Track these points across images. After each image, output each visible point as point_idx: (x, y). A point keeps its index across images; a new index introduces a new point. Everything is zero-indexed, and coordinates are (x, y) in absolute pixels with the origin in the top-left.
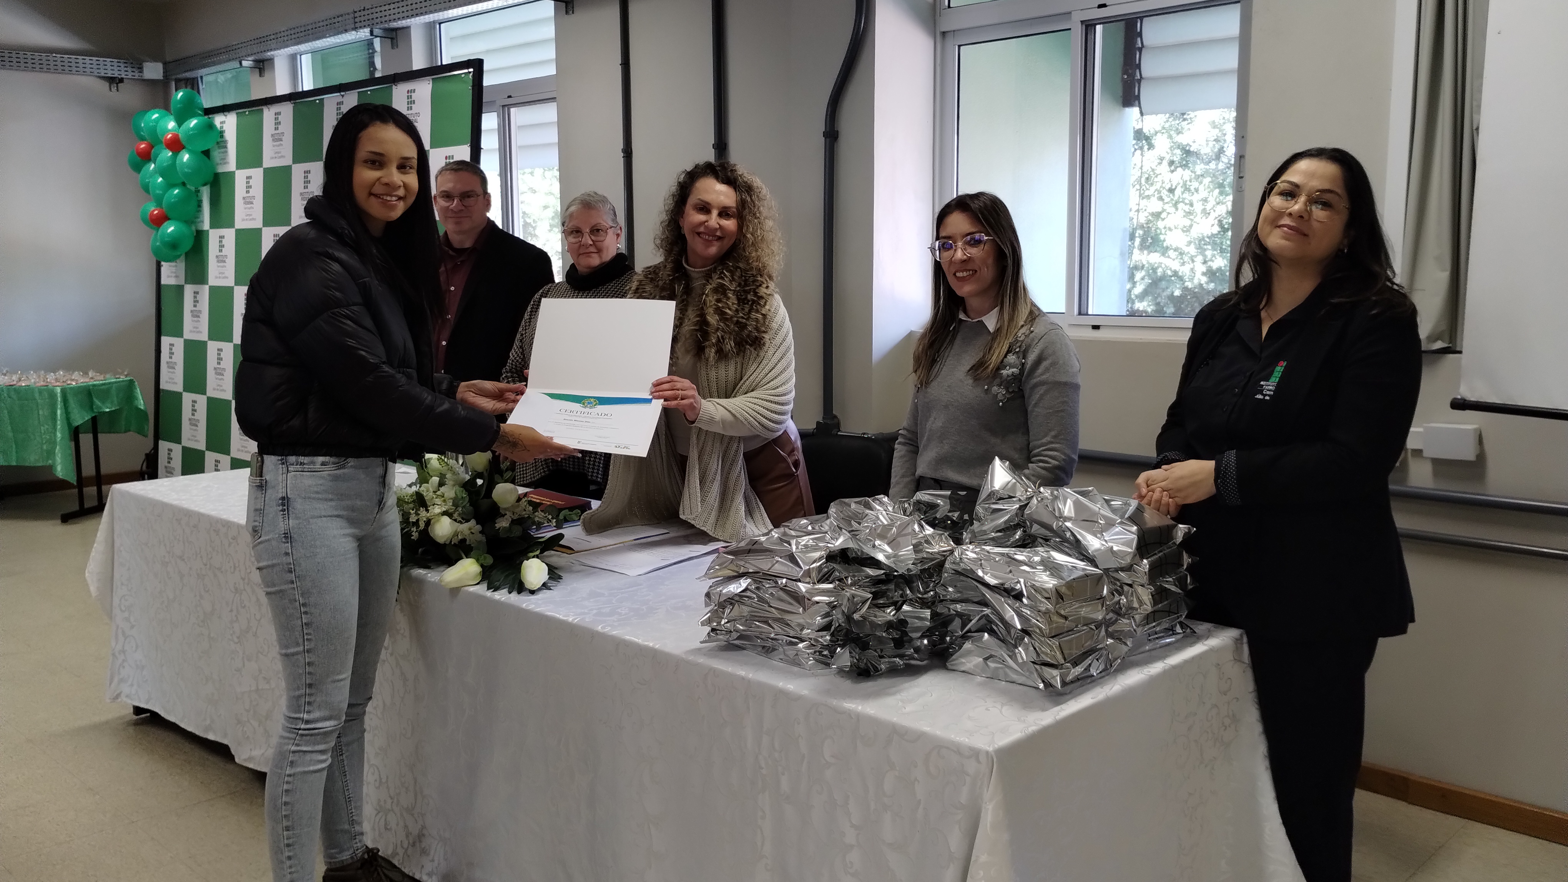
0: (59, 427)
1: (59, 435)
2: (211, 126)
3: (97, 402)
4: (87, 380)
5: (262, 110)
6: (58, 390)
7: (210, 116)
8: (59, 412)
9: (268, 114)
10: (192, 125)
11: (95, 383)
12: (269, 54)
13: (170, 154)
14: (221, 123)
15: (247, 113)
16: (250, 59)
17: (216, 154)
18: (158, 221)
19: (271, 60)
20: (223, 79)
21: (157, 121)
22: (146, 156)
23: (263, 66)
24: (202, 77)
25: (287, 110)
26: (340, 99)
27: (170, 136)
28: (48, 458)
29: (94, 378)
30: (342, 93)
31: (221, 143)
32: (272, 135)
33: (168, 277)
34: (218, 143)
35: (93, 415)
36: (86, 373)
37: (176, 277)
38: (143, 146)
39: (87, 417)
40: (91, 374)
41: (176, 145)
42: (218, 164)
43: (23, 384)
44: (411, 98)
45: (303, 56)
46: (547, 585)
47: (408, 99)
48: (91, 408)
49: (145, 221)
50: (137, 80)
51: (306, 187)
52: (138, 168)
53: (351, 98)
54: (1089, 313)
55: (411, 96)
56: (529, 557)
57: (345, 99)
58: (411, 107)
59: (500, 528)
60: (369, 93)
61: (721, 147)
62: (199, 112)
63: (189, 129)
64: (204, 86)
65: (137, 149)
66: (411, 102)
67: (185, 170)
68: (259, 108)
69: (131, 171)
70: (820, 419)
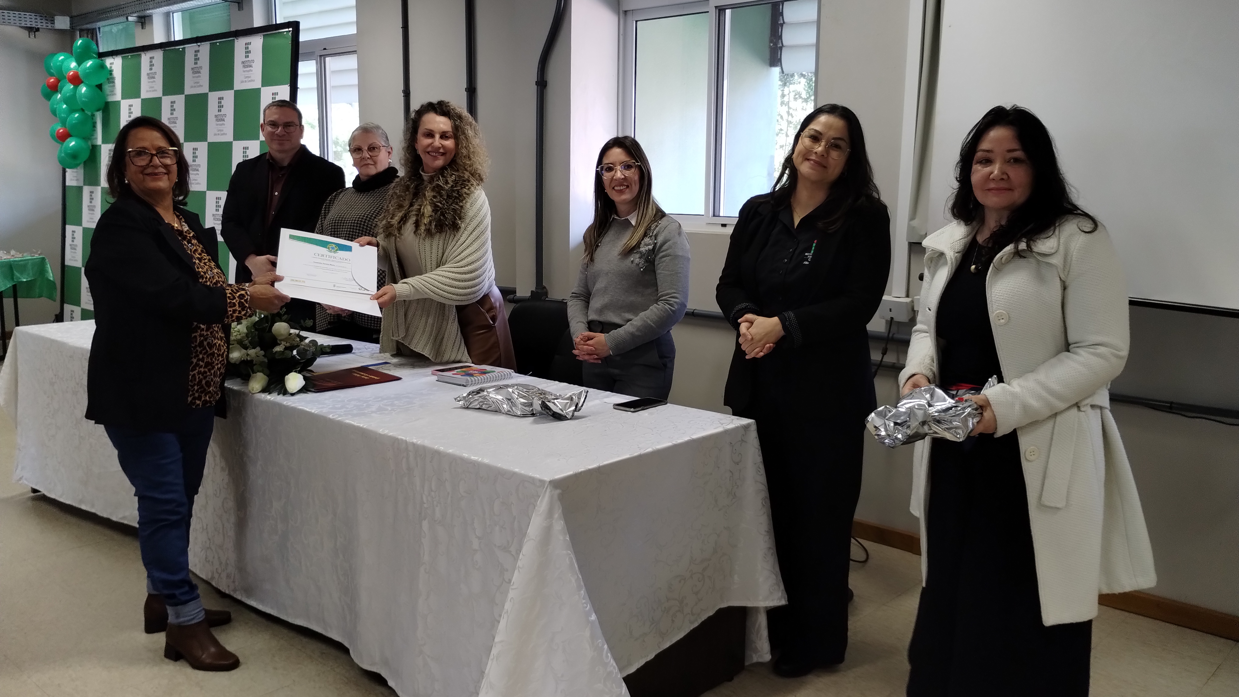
2: (103, 67)
3: (17, 274)
4: (9, 257)
5: (141, 54)
7: (103, 59)
9: (145, 58)
10: (88, 65)
11: (15, 259)
12: (148, 12)
13: (72, 86)
14: (112, 64)
15: (130, 57)
16: (134, 15)
17: (106, 87)
18: (63, 137)
19: (150, 17)
20: (116, 30)
21: (63, 61)
22: (54, 88)
23: (144, 21)
24: (99, 28)
25: (158, 55)
26: (197, 48)
27: (72, 73)
29: (14, 256)
30: (199, 44)
31: (110, 79)
32: (148, 74)
33: (71, 180)
34: (108, 79)
35: (14, 284)
36: (8, 252)
37: (77, 180)
38: (52, 80)
39: (9, 285)
40: (13, 252)
41: (76, 80)
42: (108, 95)
44: (248, 49)
45: (174, 14)
46: (303, 390)
47: (246, 49)
48: (12, 279)
49: (53, 137)
50: (50, 29)
51: (172, 114)
52: (48, 97)
53: (205, 48)
54: (721, 215)
55: (248, 47)
56: (292, 372)
57: (200, 48)
58: (248, 56)
59: (276, 352)
60: (218, 44)
61: (471, 91)
62: (94, 55)
63: (86, 69)
64: (101, 35)
65: (48, 82)
66: (248, 52)
67: (83, 99)
68: (140, 53)
69: (44, 99)
70: (534, 289)
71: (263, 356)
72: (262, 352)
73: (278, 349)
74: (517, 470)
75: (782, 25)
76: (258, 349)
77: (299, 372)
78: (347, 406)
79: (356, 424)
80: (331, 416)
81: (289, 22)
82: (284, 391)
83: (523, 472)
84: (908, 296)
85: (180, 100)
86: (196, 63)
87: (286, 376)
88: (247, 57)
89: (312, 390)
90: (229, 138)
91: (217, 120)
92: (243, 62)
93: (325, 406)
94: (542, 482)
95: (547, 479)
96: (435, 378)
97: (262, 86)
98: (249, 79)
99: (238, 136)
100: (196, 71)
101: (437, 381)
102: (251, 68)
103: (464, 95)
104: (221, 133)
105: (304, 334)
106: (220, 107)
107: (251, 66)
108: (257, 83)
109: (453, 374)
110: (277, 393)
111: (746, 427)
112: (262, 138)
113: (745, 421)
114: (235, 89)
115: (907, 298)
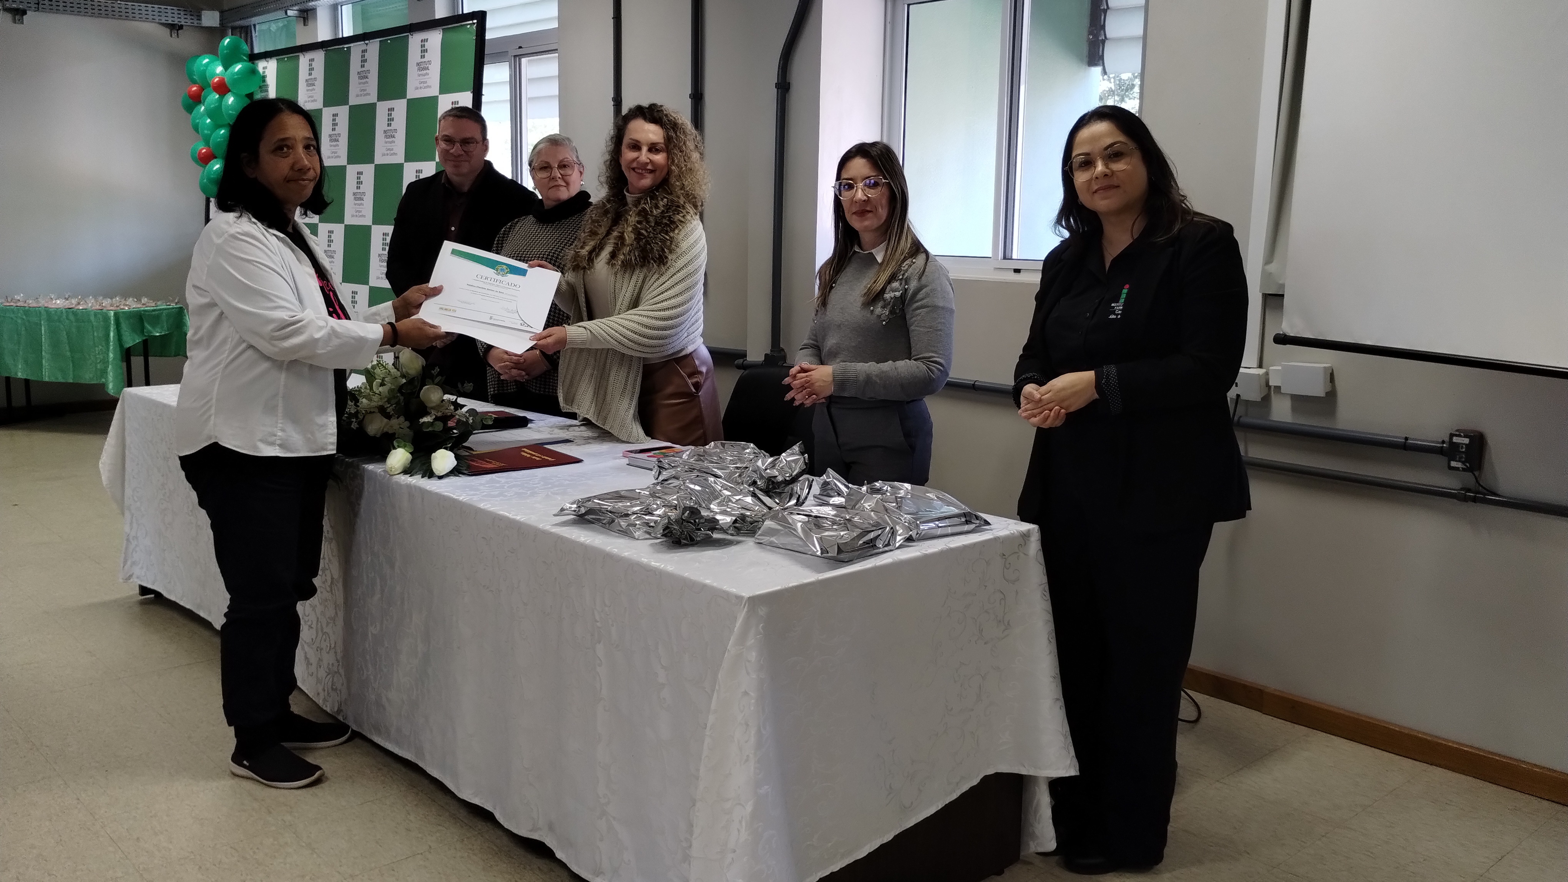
0: (111, 348)
1: (111, 355)
2: (254, 72)
3: (148, 327)
4: (139, 306)
5: (299, 56)
6: (112, 313)
7: (255, 62)
8: (112, 334)
9: (304, 60)
10: (236, 69)
11: (146, 308)
12: (310, 4)
13: (217, 96)
14: (265, 68)
15: (286, 59)
16: (294, 8)
18: (205, 159)
19: (313, 10)
20: (275, 28)
21: (208, 64)
22: (197, 99)
23: (307, 15)
24: (255, 25)
25: (319, 56)
26: (364, 47)
27: (217, 79)
28: (102, 377)
29: (146, 304)
30: (366, 42)
31: (263, 87)
32: (307, 81)
34: (260, 87)
35: (144, 338)
36: (139, 300)
38: (195, 89)
39: (138, 340)
40: (144, 300)
41: (222, 88)
43: (81, 308)
44: (424, 47)
45: (343, 7)
46: (455, 472)
47: (422, 47)
48: (142, 332)
49: (193, 158)
50: (196, 26)
51: (334, 129)
52: (190, 109)
53: (374, 46)
54: (1013, 258)
55: (424, 45)
56: (441, 448)
57: (369, 48)
58: (424, 55)
59: (424, 422)
60: (389, 41)
61: (697, 97)
62: (245, 58)
63: (234, 74)
64: (256, 34)
65: (189, 92)
66: (424, 51)
67: (231, 112)
68: (297, 54)
69: (184, 112)
70: (768, 352)
71: (408, 428)
72: (407, 424)
73: (426, 419)
74: (708, 582)
75: (1105, 11)
76: (402, 419)
77: (451, 450)
78: (506, 494)
79: (511, 516)
80: (482, 505)
81: (474, 13)
82: (429, 474)
83: (715, 584)
84: (1260, 366)
85: (343, 112)
86: (363, 66)
87: (433, 454)
88: (423, 57)
89: (465, 472)
90: (400, 158)
91: (386, 137)
92: (418, 64)
93: (478, 493)
94: (739, 598)
95: (746, 594)
96: (626, 461)
97: (440, 94)
98: (425, 85)
99: (410, 156)
100: (363, 76)
101: (627, 464)
102: (427, 71)
103: (688, 102)
104: (391, 152)
105: (461, 400)
106: (391, 120)
107: (427, 69)
108: (434, 91)
109: (648, 456)
110: (421, 475)
111: (1025, 536)
112: (437, 159)
113: (1026, 527)
114: (408, 98)
115: (1259, 369)
